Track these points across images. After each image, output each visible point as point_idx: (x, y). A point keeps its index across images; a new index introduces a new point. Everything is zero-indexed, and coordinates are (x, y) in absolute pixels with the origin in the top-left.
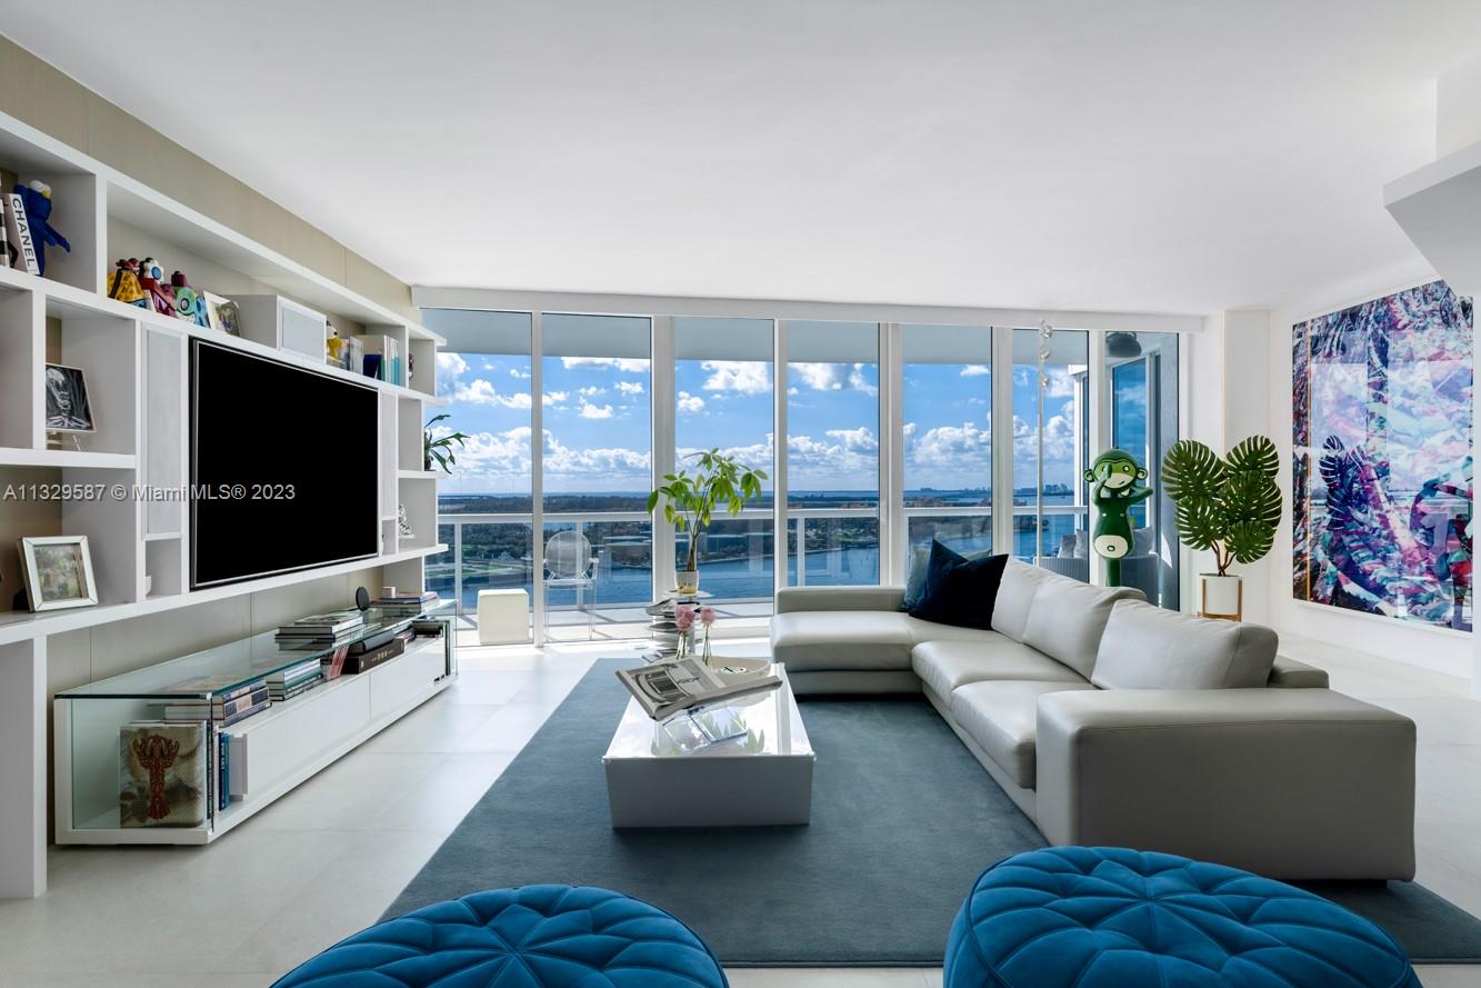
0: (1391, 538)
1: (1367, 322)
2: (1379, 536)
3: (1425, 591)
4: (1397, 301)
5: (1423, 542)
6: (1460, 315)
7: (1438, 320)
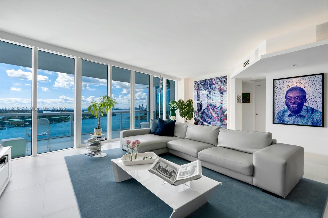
0: (212, 115)
1: (208, 82)
2: (210, 115)
3: (218, 123)
4: (213, 79)
5: (217, 116)
6: (224, 82)
7: (220, 82)
